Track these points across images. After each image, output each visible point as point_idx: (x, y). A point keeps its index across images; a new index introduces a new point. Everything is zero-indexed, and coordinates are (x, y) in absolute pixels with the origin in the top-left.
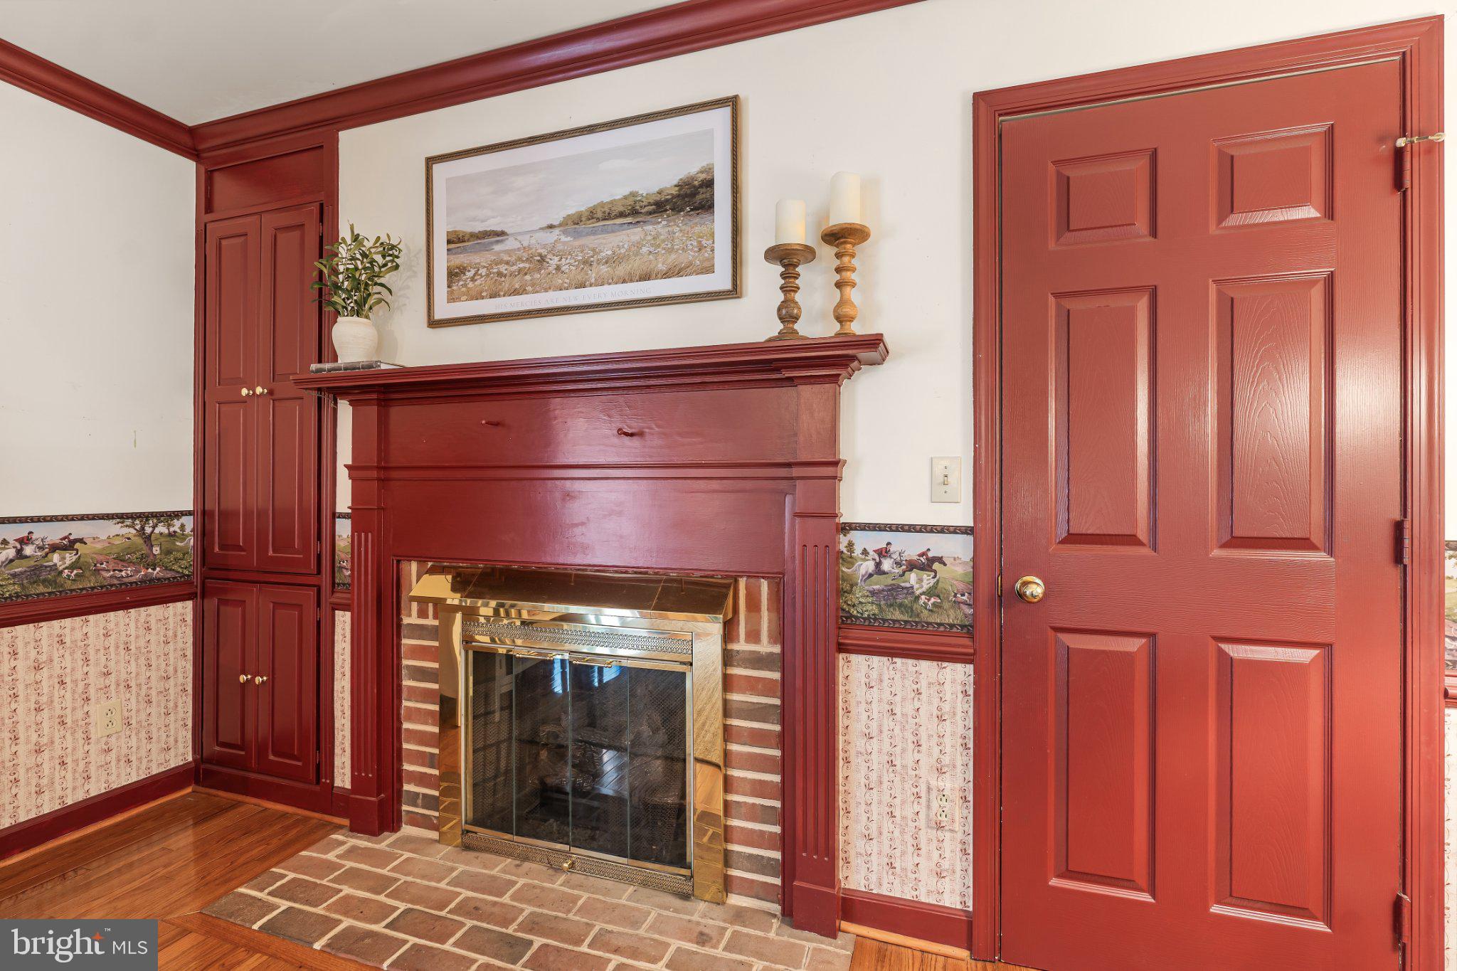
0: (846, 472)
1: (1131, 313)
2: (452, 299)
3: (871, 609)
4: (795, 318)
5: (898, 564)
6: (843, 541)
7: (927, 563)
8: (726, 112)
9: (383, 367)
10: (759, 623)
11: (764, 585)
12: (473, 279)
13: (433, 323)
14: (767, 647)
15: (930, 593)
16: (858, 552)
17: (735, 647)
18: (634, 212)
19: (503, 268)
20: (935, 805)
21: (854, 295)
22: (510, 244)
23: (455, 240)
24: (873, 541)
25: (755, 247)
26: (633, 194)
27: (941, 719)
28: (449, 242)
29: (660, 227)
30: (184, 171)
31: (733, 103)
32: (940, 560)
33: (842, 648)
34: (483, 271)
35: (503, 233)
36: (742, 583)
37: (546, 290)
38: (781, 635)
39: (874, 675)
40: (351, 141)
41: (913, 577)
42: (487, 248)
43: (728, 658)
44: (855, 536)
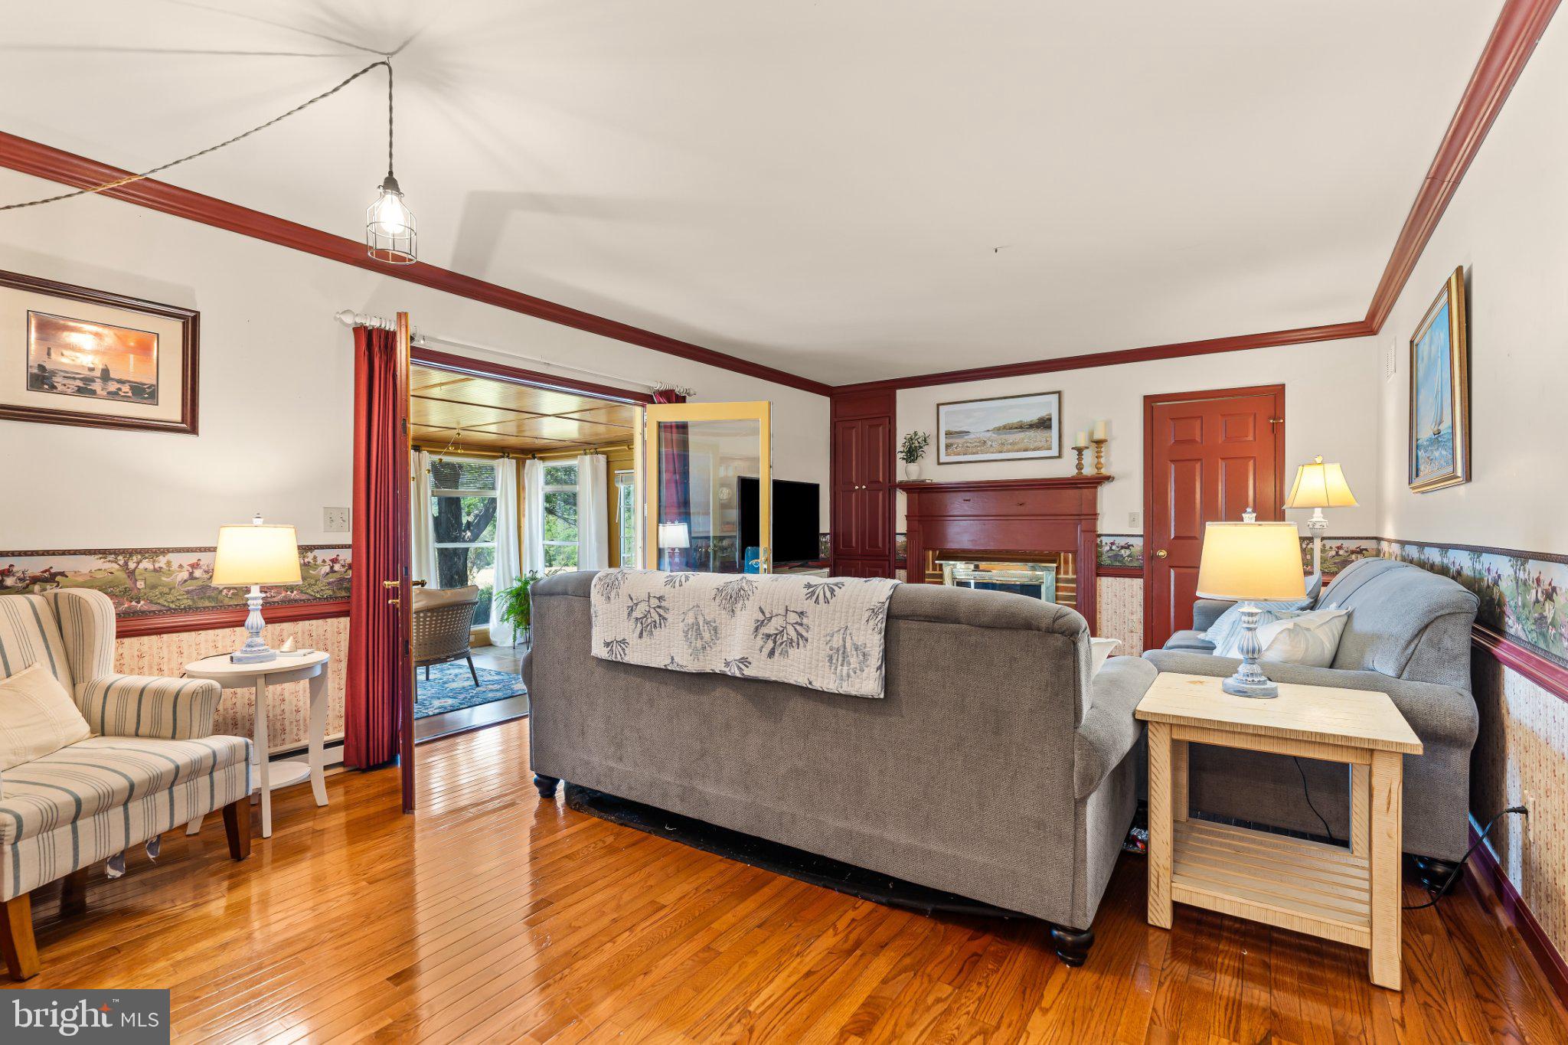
0: (1099, 517)
1: (1194, 468)
2: (947, 455)
3: (1108, 562)
4: (1082, 469)
5: (1118, 547)
6: (1099, 540)
7: (1128, 547)
8: (1057, 396)
9: (927, 481)
10: (1068, 568)
11: (1070, 555)
12: (956, 448)
13: (939, 464)
14: (1071, 576)
15: (1128, 556)
16: (1104, 543)
17: (1060, 576)
18: (1021, 427)
19: (968, 445)
20: (1130, 624)
21: (1102, 460)
22: (971, 436)
23: (948, 434)
24: (1109, 540)
25: (1068, 444)
26: (1021, 421)
27: (1132, 597)
28: (946, 434)
29: (1032, 433)
30: (825, 402)
31: (1059, 393)
32: (1132, 546)
33: (1098, 575)
34: (960, 445)
35: (968, 432)
36: (1062, 554)
37: (987, 453)
38: (1075, 572)
39: (1109, 584)
40: (901, 394)
41: (1123, 551)
42: (962, 437)
43: (1057, 580)
44: (1103, 538)
